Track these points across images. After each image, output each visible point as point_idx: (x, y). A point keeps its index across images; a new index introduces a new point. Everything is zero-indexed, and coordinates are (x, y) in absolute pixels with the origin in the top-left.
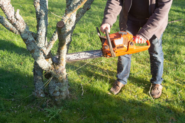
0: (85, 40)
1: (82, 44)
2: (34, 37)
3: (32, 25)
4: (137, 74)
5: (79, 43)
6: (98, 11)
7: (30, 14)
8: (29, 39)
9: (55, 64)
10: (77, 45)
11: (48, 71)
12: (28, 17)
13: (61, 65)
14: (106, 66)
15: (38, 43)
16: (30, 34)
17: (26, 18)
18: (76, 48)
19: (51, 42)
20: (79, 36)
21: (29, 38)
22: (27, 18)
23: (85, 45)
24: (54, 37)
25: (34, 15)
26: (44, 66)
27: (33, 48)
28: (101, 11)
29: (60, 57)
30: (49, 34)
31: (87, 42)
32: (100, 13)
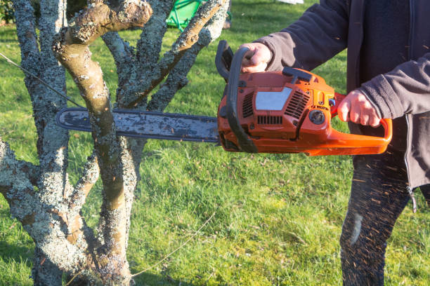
0: (178, 169)
1: (170, 180)
2: (30, 178)
3: (24, 136)
4: (334, 258)
5: (161, 180)
6: (206, 82)
7: (16, 104)
8: (15, 186)
9: (95, 252)
10: (154, 185)
11: (76, 272)
12: (11, 112)
13: (114, 253)
14: (243, 241)
15: (43, 193)
16: (17, 170)
17: (5, 117)
18: (152, 194)
19: (80, 188)
20: (158, 157)
21: (18, 183)
22: (7, 115)
23: (179, 182)
24: (89, 172)
25: (27, 108)
26: (63, 258)
27: (29, 210)
28: (215, 82)
29: (110, 229)
30: (74, 159)
31: (183, 173)
32: (213, 87)
